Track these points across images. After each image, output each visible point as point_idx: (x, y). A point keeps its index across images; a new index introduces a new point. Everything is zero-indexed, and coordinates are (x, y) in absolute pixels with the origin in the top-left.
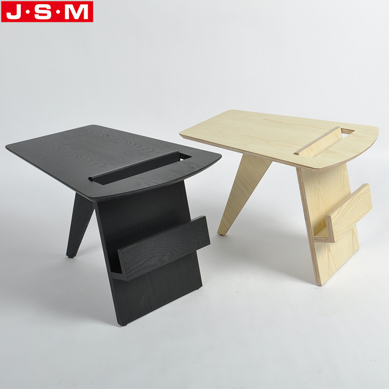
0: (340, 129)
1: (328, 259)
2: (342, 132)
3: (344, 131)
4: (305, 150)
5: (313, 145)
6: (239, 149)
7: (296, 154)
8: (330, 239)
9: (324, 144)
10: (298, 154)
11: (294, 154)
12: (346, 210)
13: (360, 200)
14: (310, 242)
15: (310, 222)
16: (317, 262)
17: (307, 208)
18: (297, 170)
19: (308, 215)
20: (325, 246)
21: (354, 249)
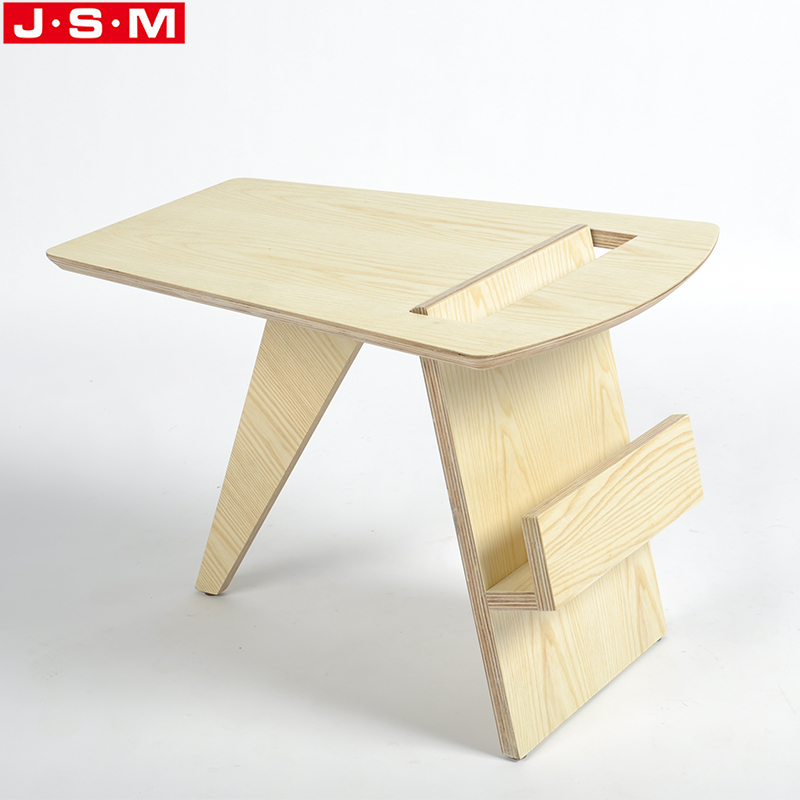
0: (586, 232)
1: (545, 666)
2: (595, 244)
3: (600, 238)
4: (451, 298)
5: (482, 283)
6: (232, 300)
7: (420, 311)
8: (540, 599)
9: (524, 279)
10: (425, 313)
11: (413, 311)
12: (597, 499)
13: (652, 470)
14: (476, 608)
15: (472, 542)
16: (500, 676)
17: (463, 493)
18: (426, 365)
19: (467, 516)
20: (531, 623)
21: (648, 637)
